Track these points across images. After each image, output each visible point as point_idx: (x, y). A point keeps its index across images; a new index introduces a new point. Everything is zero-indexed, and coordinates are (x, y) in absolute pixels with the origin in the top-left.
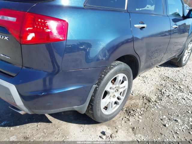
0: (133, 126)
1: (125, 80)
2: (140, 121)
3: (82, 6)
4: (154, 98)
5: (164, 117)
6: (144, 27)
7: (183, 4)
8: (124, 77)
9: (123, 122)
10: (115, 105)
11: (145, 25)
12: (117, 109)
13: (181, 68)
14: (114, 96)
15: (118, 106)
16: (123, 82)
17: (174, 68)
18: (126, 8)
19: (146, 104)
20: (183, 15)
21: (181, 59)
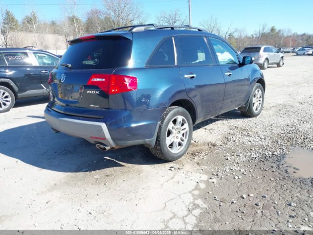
0: (198, 162)
1: (185, 123)
2: (205, 158)
3: (144, 67)
4: (219, 143)
5: (227, 154)
6: (193, 77)
7: (236, 53)
8: (183, 120)
9: (189, 160)
10: (180, 147)
11: (194, 75)
12: (182, 150)
13: (254, 118)
14: (177, 137)
15: (182, 148)
16: (183, 125)
17: (246, 119)
18: (176, 64)
19: (211, 148)
20: (239, 62)
21: (249, 107)
